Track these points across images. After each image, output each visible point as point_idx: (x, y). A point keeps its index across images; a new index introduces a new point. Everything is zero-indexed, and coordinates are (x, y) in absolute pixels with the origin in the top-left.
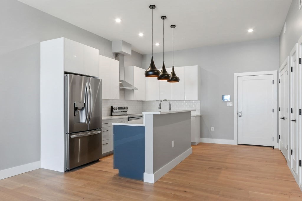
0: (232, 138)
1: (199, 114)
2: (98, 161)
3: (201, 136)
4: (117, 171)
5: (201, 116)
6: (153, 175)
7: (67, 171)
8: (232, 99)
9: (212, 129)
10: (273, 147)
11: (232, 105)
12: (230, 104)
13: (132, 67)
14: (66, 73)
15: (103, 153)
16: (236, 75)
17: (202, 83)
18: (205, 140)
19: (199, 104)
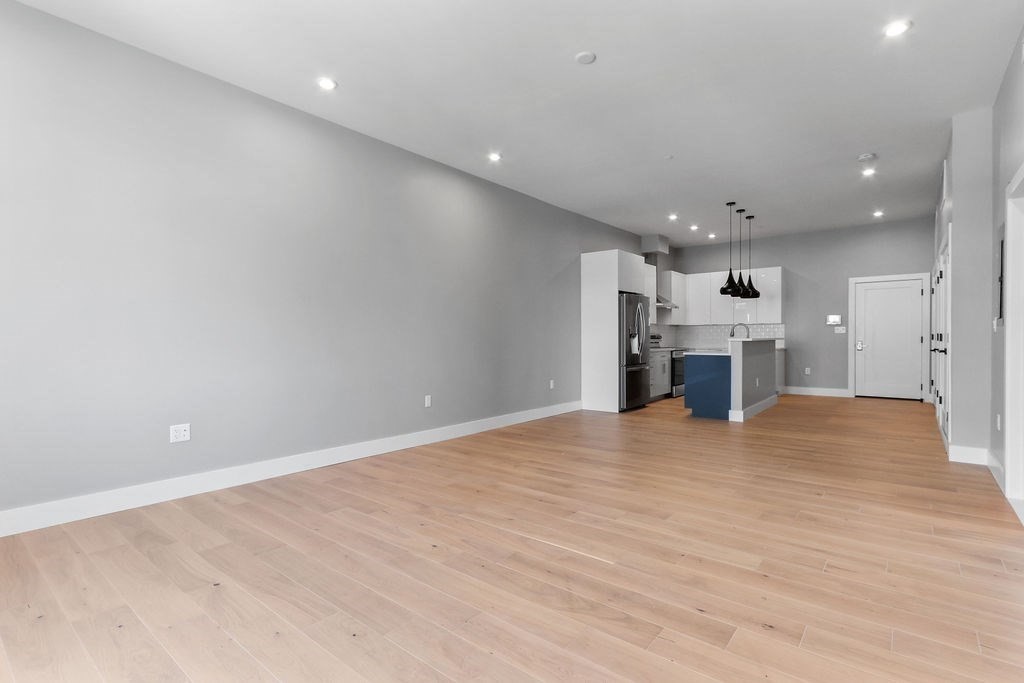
0: (845, 386)
1: (783, 346)
2: (644, 406)
3: (787, 382)
4: (690, 411)
5: (785, 350)
6: (742, 413)
7: (622, 411)
8: (844, 322)
9: (808, 371)
10: (922, 400)
11: (844, 332)
12: (841, 330)
13: (668, 272)
14: (620, 292)
15: (652, 396)
16: (852, 281)
17: (788, 294)
18: (794, 390)
19: (783, 330)
